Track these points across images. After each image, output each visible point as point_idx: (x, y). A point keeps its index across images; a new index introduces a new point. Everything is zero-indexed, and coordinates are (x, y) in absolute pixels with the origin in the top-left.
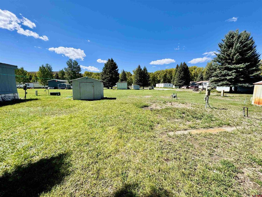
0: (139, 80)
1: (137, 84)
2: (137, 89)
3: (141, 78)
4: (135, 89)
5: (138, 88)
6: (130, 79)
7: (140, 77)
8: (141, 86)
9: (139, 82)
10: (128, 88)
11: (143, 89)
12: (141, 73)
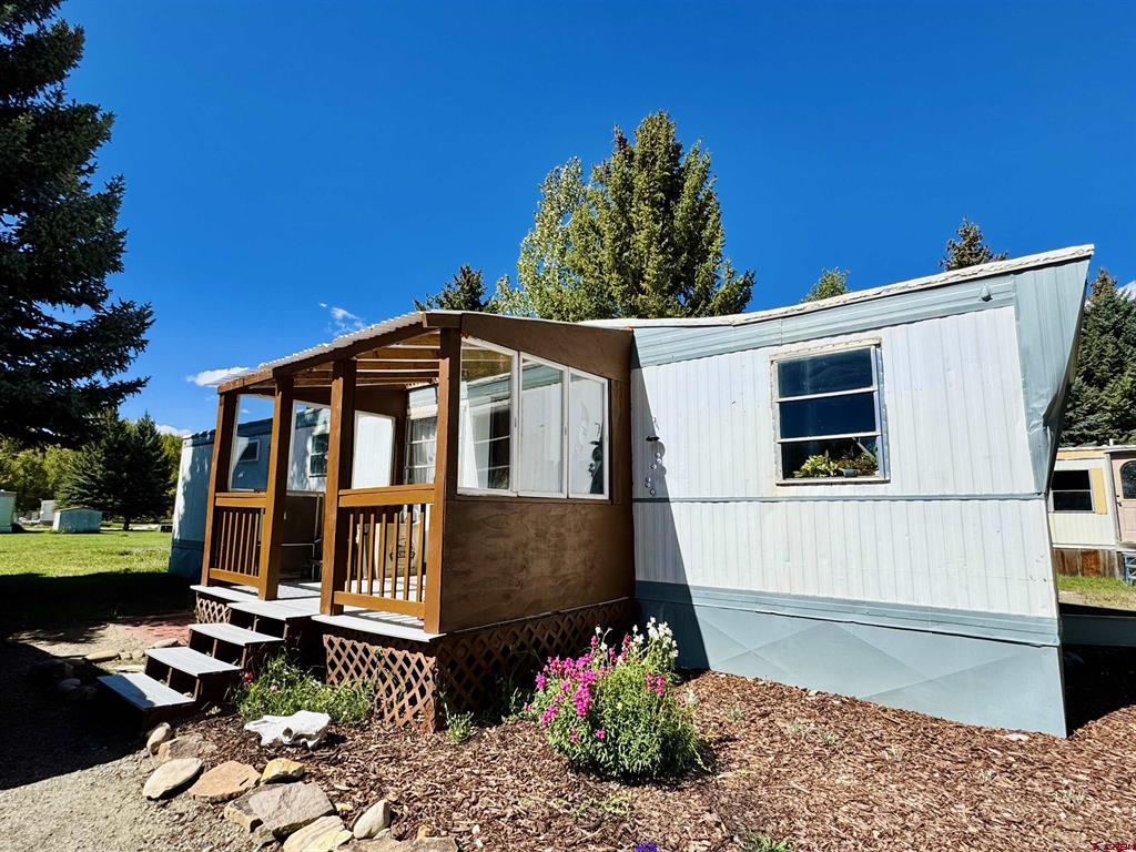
0: (98, 482)
1: (85, 503)
2: (81, 528)
3: (120, 472)
4: (68, 532)
5: (92, 526)
6: (21, 472)
7: (108, 465)
8: (109, 513)
9: (99, 495)
10: (17, 529)
11: (126, 529)
12: (122, 445)
